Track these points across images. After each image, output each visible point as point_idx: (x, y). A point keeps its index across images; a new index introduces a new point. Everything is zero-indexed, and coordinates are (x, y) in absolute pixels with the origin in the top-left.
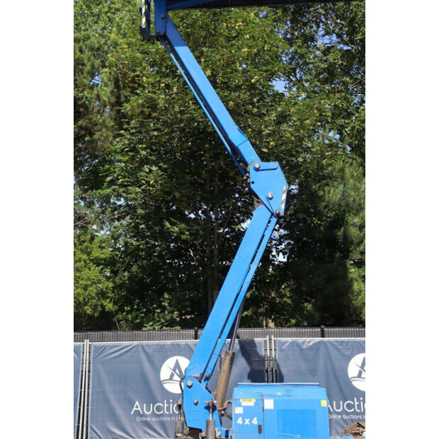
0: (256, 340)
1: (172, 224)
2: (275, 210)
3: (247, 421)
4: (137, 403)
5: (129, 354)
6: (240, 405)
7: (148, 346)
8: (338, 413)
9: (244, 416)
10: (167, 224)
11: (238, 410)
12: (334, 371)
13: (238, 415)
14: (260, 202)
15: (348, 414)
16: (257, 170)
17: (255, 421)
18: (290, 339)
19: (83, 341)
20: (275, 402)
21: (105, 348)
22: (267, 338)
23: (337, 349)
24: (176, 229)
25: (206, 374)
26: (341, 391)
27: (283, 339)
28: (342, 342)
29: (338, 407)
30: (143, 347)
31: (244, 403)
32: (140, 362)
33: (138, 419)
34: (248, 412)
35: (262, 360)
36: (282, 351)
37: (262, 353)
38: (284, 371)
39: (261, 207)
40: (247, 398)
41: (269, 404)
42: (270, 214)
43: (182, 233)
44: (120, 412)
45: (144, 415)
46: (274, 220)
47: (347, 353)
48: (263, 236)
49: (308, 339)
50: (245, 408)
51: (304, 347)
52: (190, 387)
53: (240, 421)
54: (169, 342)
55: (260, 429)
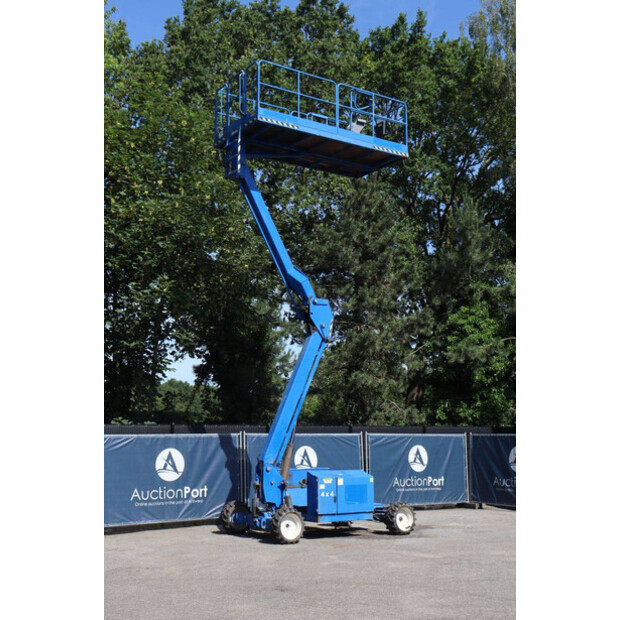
3: (327, 495)
4: (136, 491)
5: (130, 445)
6: (323, 483)
9: (325, 491)
11: (322, 487)
13: (322, 490)
14: (316, 329)
16: (315, 304)
17: (332, 494)
20: (344, 481)
31: (326, 481)
33: (137, 504)
34: (328, 488)
39: (316, 333)
40: (328, 477)
41: (340, 482)
42: (321, 339)
45: (142, 501)
50: (326, 485)
52: (268, 471)
53: (323, 495)
55: (335, 499)
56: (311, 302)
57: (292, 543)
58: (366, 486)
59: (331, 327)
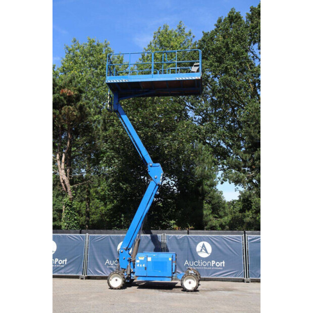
0: (158, 235)
1: (123, 184)
2: (158, 183)
3: (141, 266)
5: (104, 240)
6: (138, 259)
7: (112, 236)
8: (191, 266)
9: (140, 263)
10: (121, 184)
11: (138, 261)
12: (191, 249)
13: (138, 263)
14: (152, 179)
15: (195, 267)
16: (151, 166)
17: (144, 265)
18: (172, 235)
19: (86, 233)
20: (152, 259)
21: (95, 237)
22: (163, 234)
23: (192, 240)
24: (125, 186)
25: (129, 248)
26: (193, 257)
27: (170, 235)
28: (195, 236)
29: (191, 264)
30: (110, 237)
31: (140, 259)
32: (109, 243)
33: (108, 267)
34: (142, 262)
35: (160, 243)
36: (169, 240)
37: (160, 241)
38: (169, 248)
39: (152, 181)
40: (142, 257)
41: (149, 259)
42: (156, 184)
43: (127, 188)
44: (100, 264)
45: (110, 265)
46: (157, 187)
47: (196, 241)
48: (153, 193)
49: (180, 235)
51: (178, 238)
52: (122, 252)
53: (138, 265)
54: (121, 235)
55: (146, 268)
56: (149, 166)
57: (115, 289)
58: (166, 262)
59: (161, 177)
